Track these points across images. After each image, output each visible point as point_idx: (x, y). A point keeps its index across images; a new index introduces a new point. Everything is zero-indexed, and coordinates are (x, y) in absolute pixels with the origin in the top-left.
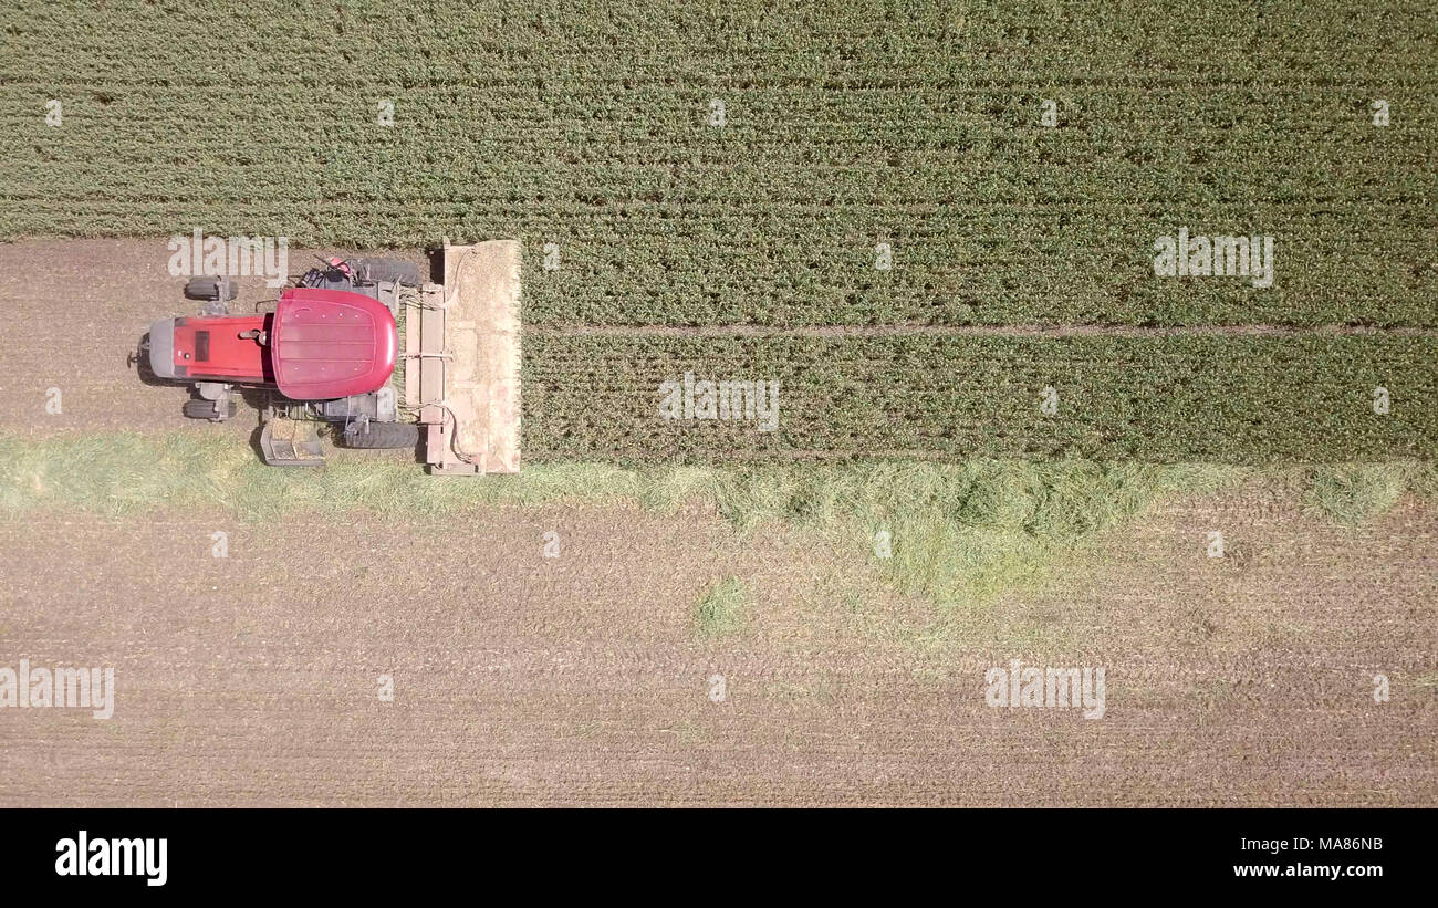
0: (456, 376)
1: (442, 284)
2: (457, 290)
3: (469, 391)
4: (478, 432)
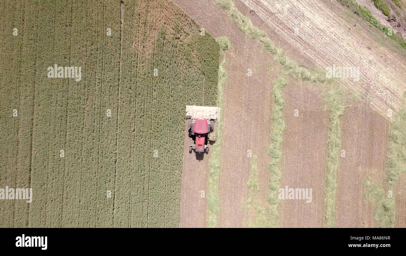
1: (192, 116)
2: (193, 114)
3: (207, 113)
4: (212, 112)
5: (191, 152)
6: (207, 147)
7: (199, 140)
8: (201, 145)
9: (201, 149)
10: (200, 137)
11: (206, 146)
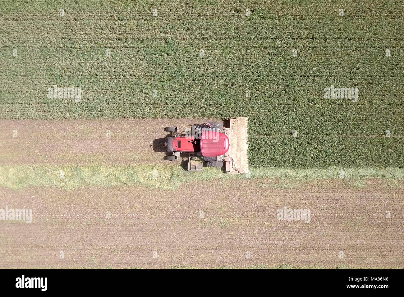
0: (233, 150)
1: (230, 128)
2: (233, 129)
3: (236, 154)
4: (238, 163)
5: (166, 129)
6: (176, 157)
7: (189, 142)
8: (179, 146)
9: (172, 146)
10: (193, 143)
11: (178, 154)
